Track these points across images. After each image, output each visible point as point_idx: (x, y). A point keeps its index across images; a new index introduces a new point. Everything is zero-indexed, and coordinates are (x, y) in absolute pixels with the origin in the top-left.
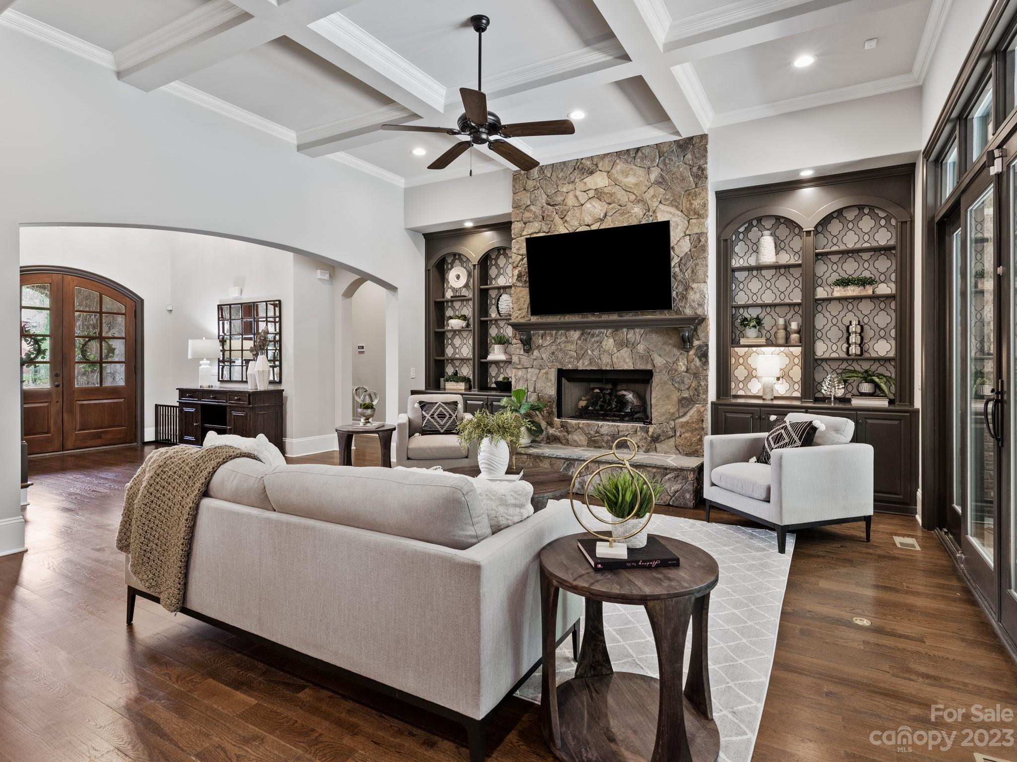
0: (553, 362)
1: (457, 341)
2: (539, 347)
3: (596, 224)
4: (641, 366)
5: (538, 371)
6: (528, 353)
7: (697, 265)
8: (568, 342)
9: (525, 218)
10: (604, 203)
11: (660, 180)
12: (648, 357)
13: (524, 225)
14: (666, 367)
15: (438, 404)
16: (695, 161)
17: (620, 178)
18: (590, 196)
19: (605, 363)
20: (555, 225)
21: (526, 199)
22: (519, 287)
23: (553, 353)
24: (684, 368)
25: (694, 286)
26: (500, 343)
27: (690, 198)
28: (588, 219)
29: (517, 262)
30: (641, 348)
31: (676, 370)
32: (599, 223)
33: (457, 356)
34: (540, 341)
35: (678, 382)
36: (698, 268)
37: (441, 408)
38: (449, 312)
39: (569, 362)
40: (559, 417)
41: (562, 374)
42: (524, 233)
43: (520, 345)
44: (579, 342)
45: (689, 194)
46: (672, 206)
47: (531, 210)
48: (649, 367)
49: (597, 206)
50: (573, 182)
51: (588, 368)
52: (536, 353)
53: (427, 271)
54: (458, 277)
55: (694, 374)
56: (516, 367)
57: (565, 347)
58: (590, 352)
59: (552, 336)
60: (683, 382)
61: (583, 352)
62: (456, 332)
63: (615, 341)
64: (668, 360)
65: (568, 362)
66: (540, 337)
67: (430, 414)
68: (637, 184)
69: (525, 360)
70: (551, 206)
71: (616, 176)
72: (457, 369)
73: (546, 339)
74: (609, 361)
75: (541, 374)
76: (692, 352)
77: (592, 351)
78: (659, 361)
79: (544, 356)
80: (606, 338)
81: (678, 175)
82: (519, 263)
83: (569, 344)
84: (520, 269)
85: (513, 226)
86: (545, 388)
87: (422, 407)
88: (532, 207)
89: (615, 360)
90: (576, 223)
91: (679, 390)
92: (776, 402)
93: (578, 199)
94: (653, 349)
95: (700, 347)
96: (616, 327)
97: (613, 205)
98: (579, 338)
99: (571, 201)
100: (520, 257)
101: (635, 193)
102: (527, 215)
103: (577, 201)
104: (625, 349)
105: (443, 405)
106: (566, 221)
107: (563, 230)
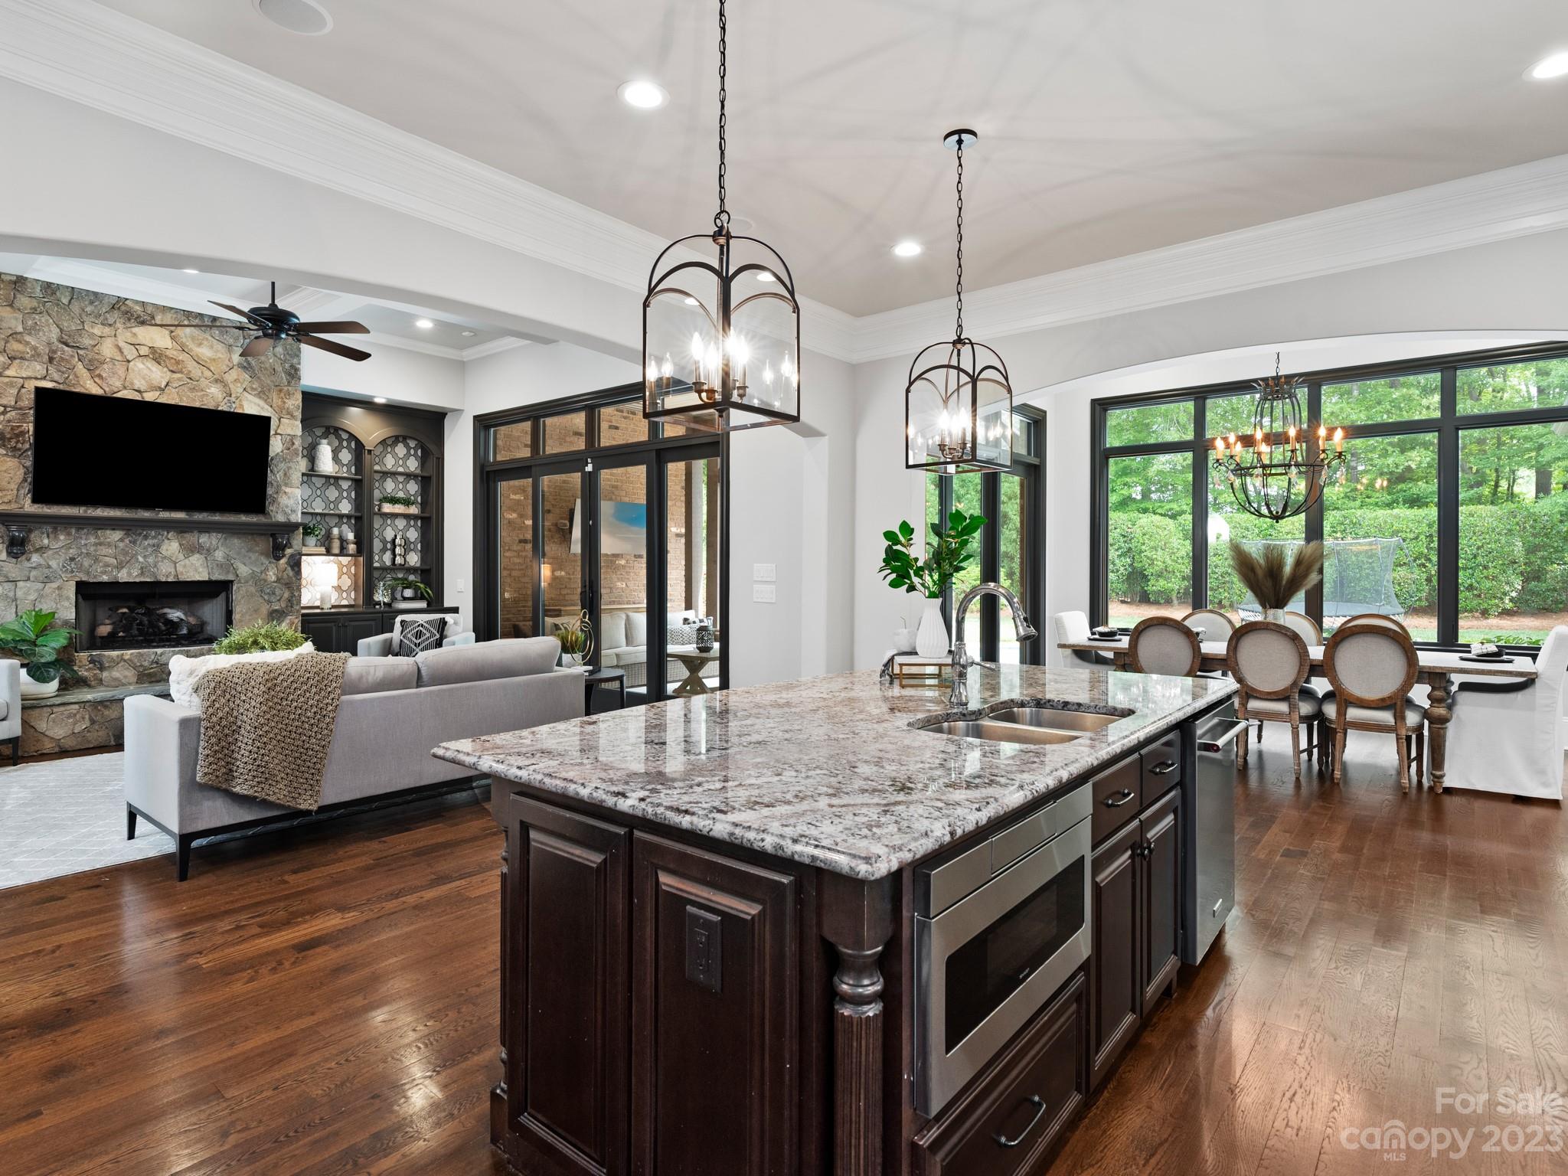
0: (70, 572)
2: (41, 550)
3: (152, 393)
4: (218, 576)
5: (41, 585)
6: (18, 558)
7: (289, 468)
8: (101, 544)
9: (14, 350)
10: (165, 369)
11: (245, 364)
12: (228, 565)
13: (10, 360)
14: (252, 577)
16: (288, 357)
17: (191, 345)
18: (142, 353)
19: (165, 572)
20: (78, 378)
21: (13, 320)
23: (72, 559)
24: (274, 578)
25: (288, 490)
27: (282, 395)
28: (139, 384)
30: (219, 555)
31: (265, 581)
32: (158, 393)
34: (46, 541)
35: (269, 594)
36: (291, 471)
39: (104, 573)
41: (85, 589)
42: (9, 372)
43: (4, 548)
44: (121, 545)
45: (280, 391)
46: (260, 398)
47: (28, 342)
48: (230, 577)
49: (154, 369)
50: (110, 325)
51: (137, 580)
52: (35, 558)
55: (286, 584)
57: (95, 551)
58: (141, 559)
59: (68, 534)
60: (274, 594)
61: (128, 558)
63: (180, 545)
64: (255, 569)
65: (101, 572)
66: (45, 535)
68: (214, 360)
69: (12, 568)
70: (69, 347)
71: (184, 340)
73: (56, 538)
74: (173, 570)
75: (47, 590)
76: (283, 561)
77: (145, 557)
78: (244, 570)
79: (53, 563)
80: (166, 541)
81: (268, 366)
83: (102, 547)
86: (58, 609)
88: (27, 337)
89: (180, 568)
90: (118, 384)
91: (269, 602)
92: (333, 610)
93: (121, 352)
94: (235, 556)
95: (292, 556)
96: (181, 528)
97: (179, 375)
98: (121, 540)
99: (107, 350)
101: (212, 369)
102: (15, 345)
103: (119, 353)
104: (197, 556)
106: (100, 376)
107: (92, 388)
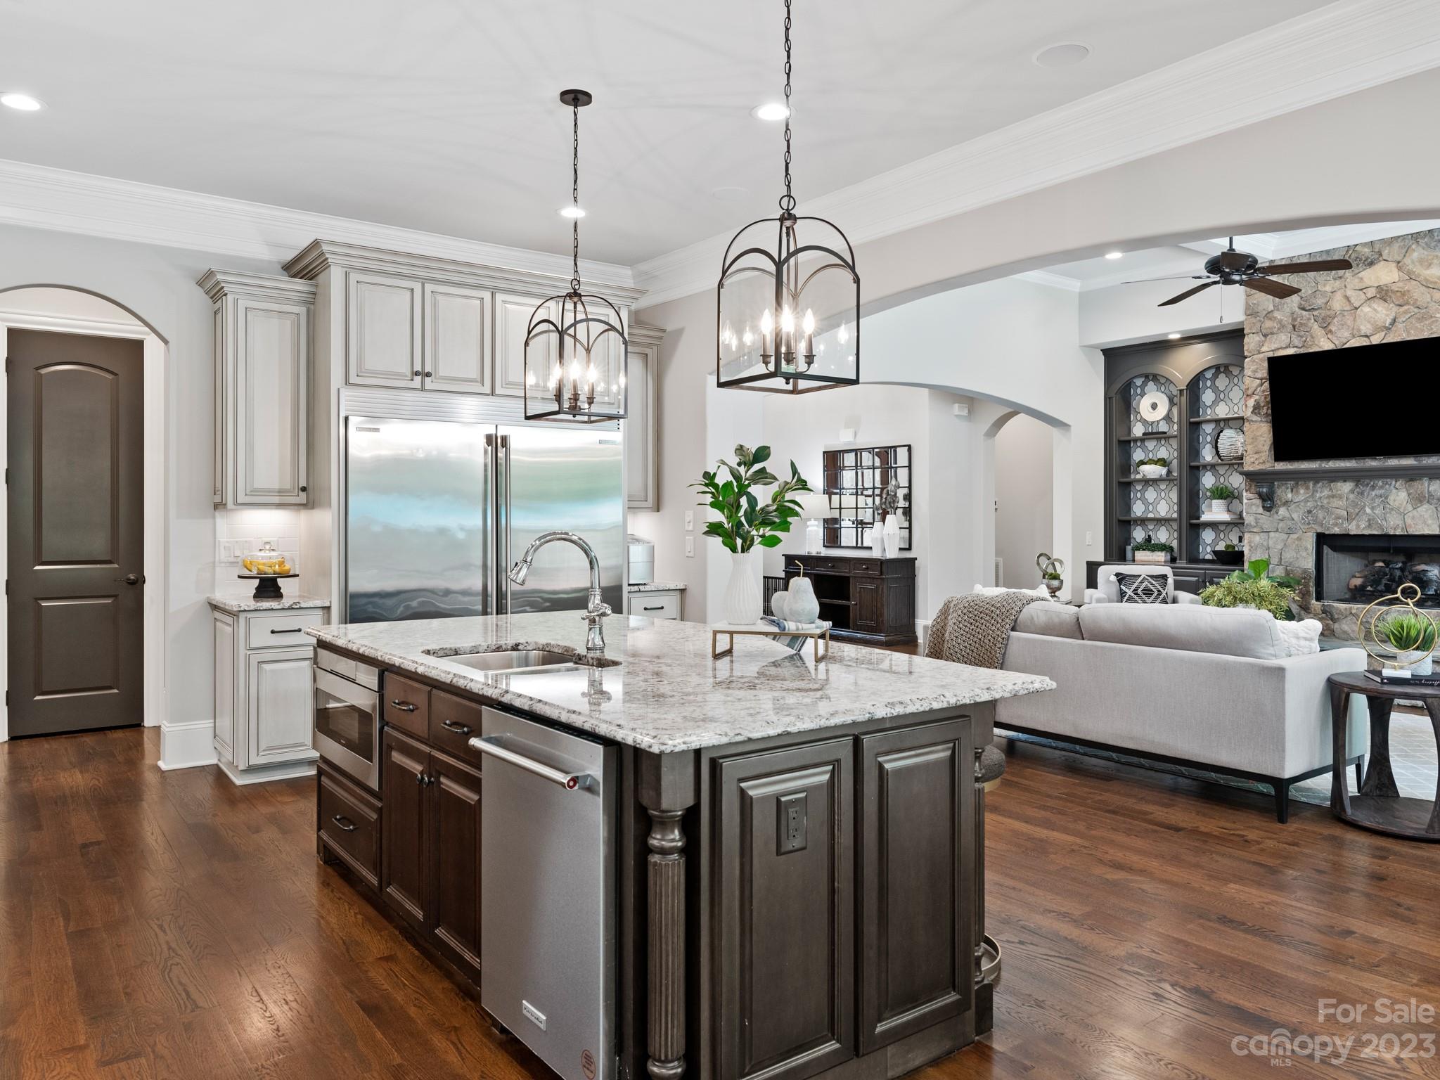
0: (1309, 524)
1: (1151, 494)
2: (1286, 503)
3: (1378, 335)
5: (1286, 536)
6: (1269, 511)
8: (1333, 496)
9: (1266, 329)
10: (1392, 305)
13: (1263, 339)
15: (1142, 578)
17: (1418, 269)
18: (1370, 296)
19: (1394, 526)
20: (1313, 337)
21: (1266, 303)
22: (1256, 421)
23: (1309, 512)
26: (1221, 497)
28: (1366, 328)
29: (1253, 389)
32: (1383, 333)
33: (1151, 515)
34: (1290, 495)
37: (1146, 583)
38: (1138, 455)
39: (1336, 525)
40: (1318, 599)
41: (1323, 540)
42: (1264, 349)
43: (1259, 502)
44: (1351, 496)
47: (1275, 318)
49: (1380, 309)
50: (1340, 278)
51: (1366, 532)
52: (1282, 511)
53: (1108, 399)
54: (1154, 406)
56: (1252, 530)
57: (1329, 503)
58: (1368, 510)
59: (1307, 488)
61: (1357, 510)
62: (1147, 482)
63: (1409, 494)
65: (1333, 525)
66: (1289, 490)
67: (1132, 590)
69: (1266, 520)
70: (1306, 310)
71: (1410, 267)
72: (1151, 533)
73: (1298, 492)
74: (1400, 522)
75: (1289, 541)
77: (1373, 509)
79: (1295, 516)
80: (1394, 490)
82: (1255, 390)
83: (1335, 500)
84: (1257, 397)
85: (1246, 340)
86: (1298, 558)
87: (1120, 581)
88: (1277, 315)
89: (1409, 521)
90: (1347, 334)
93: (1349, 301)
96: (1409, 476)
97: (1406, 307)
98: (1351, 491)
99: (1338, 304)
100: (1258, 381)
102: (1268, 324)
103: (1347, 303)
104: (1426, 506)
105: (1149, 578)
106: (1332, 331)
107: (1325, 345)
